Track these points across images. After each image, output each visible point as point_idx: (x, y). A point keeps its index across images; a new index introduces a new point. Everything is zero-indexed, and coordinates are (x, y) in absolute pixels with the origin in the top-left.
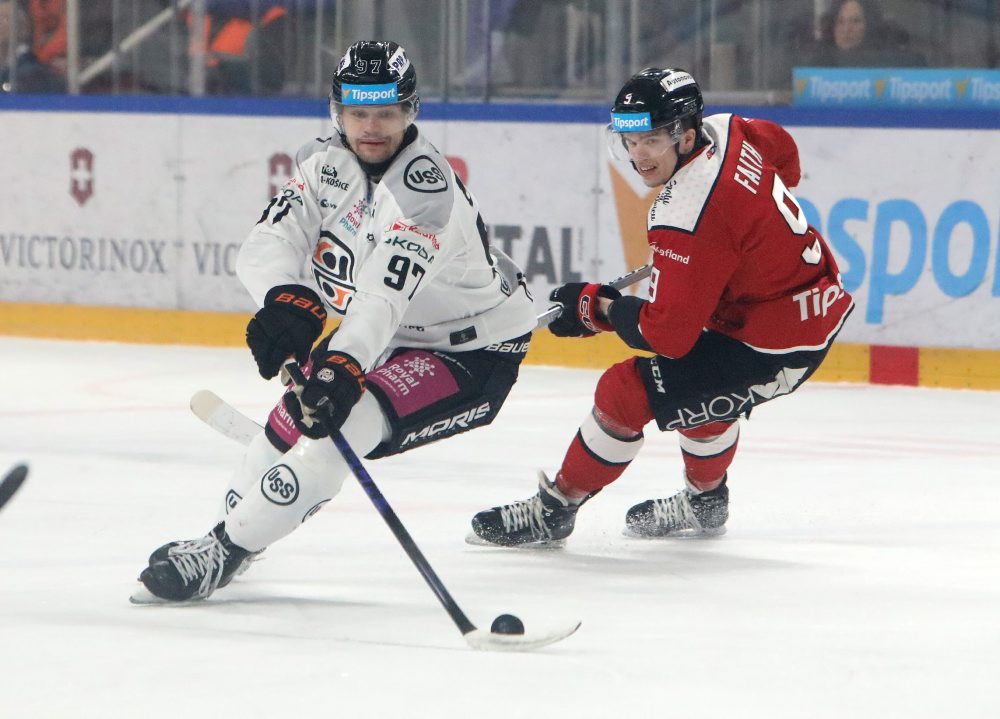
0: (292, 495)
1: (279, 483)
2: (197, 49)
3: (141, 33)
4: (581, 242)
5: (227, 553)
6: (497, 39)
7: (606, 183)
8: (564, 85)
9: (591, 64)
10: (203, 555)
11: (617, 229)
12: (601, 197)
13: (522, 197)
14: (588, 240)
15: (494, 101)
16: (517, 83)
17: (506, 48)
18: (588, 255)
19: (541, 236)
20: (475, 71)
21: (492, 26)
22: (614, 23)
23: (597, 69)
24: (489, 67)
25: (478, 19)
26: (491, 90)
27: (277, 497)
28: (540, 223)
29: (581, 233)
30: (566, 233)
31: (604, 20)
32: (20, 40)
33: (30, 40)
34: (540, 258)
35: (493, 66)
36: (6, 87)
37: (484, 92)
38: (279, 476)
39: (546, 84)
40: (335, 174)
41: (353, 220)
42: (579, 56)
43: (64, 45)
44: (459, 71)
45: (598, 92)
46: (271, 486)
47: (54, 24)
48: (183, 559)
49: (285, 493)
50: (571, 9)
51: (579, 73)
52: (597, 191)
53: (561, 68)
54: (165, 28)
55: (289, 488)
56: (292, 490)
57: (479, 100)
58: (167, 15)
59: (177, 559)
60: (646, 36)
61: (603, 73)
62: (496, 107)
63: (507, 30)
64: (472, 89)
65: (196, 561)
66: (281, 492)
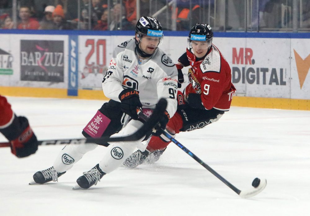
0: (121, 156)
1: (117, 153)
2: (174, 17)
3: (158, 13)
4: (286, 73)
5: (101, 174)
6: (261, 14)
7: (293, 56)
8: (281, 27)
9: (288, 21)
10: (93, 175)
11: (296, 69)
12: (292, 59)
13: (269, 60)
14: (288, 72)
15: (260, 32)
16: (267, 27)
17: (263, 17)
18: (288, 77)
19: (274, 71)
20: (254, 23)
21: (259, 10)
22: (295, 9)
23: (290, 22)
24: (259, 22)
25: (256, 8)
26: (259, 28)
27: (117, 157)
28: (274, 67)
29: (286, 70)
30: (281, 70)
31: (292, 8)
32: (123, 15)
33: (126, 15)
34: (274, 78)
35: (260, 21)
36: (119, 29)
37: (257, 29)
38: (117, 151)
39: (275, 27)
40: (127, 58)
41: (134, 72)
42: (285, 19)
43: (135, 16)
44: (250, 23)
45: (291, 29)
46: (115, 154)
47: (133, 10)
48: (87, 176)
49: (119, 156)
50: (283, 5)
51: (285, 24)
52: (291, 58)
53: (280, 22)
54: (164, 11)
55: (120, 154)
56: (121, 155)
57: (256, 32)
58: (165, 7)
59: (86, 176)
60: (304, 13)
61: (292, 23)
62: (261, 33)
63: (264, 12)
64: (254, 29)
65: (91, 177)
66: (118, 156)
